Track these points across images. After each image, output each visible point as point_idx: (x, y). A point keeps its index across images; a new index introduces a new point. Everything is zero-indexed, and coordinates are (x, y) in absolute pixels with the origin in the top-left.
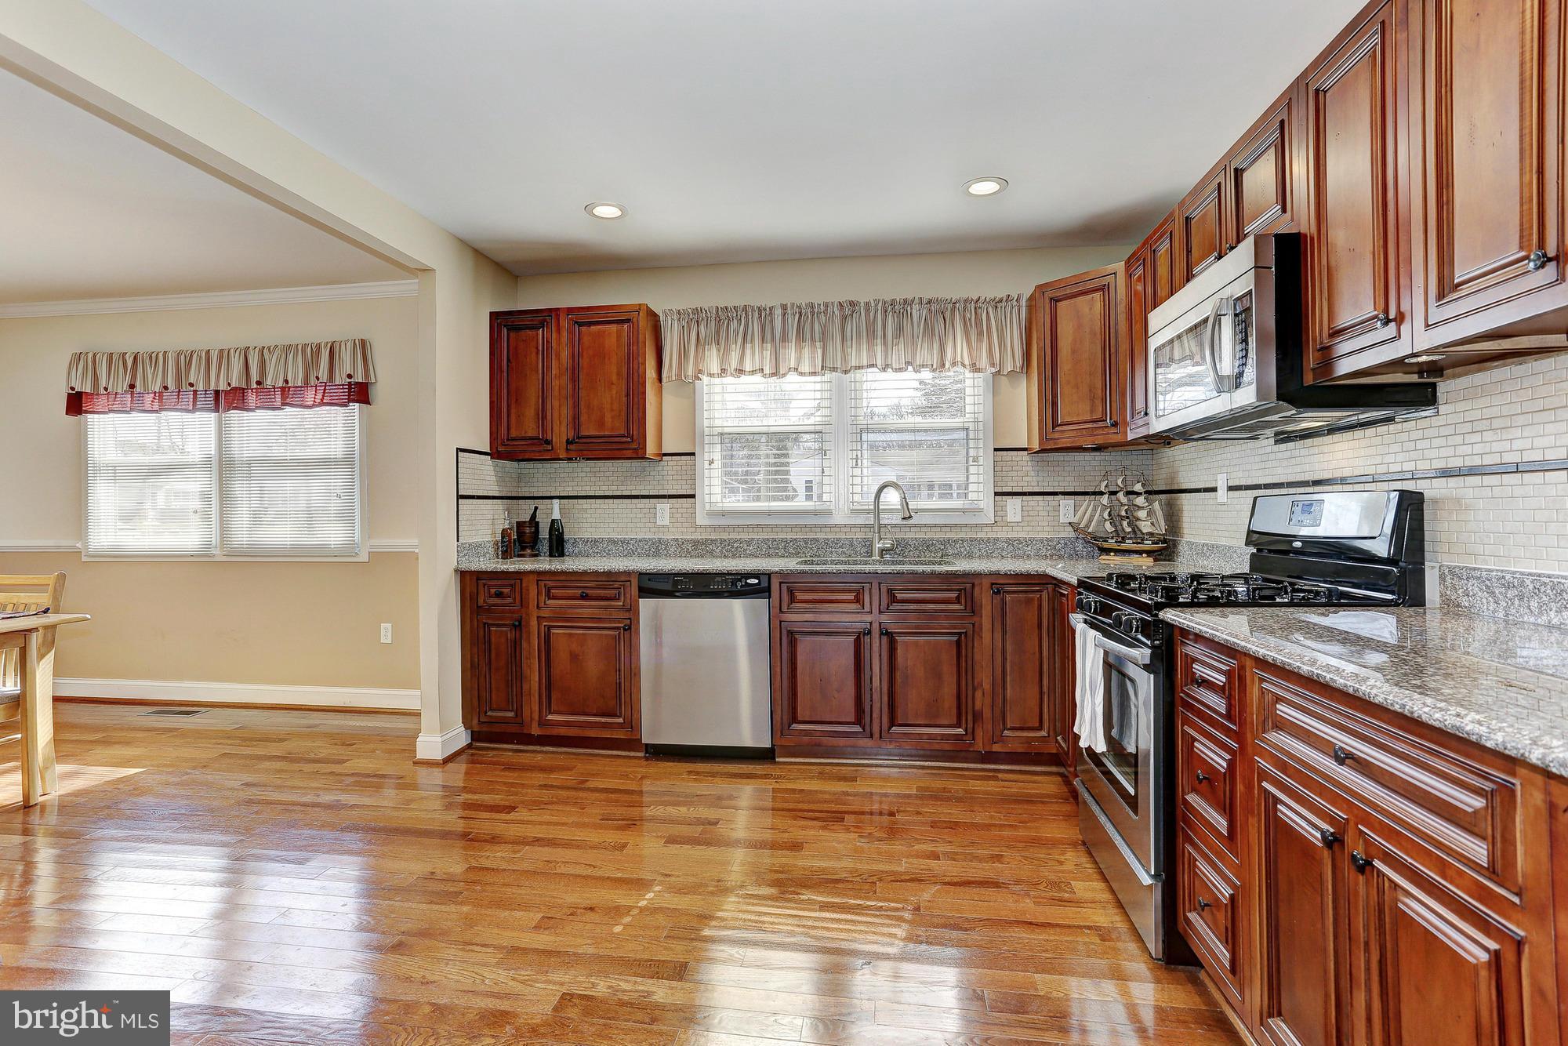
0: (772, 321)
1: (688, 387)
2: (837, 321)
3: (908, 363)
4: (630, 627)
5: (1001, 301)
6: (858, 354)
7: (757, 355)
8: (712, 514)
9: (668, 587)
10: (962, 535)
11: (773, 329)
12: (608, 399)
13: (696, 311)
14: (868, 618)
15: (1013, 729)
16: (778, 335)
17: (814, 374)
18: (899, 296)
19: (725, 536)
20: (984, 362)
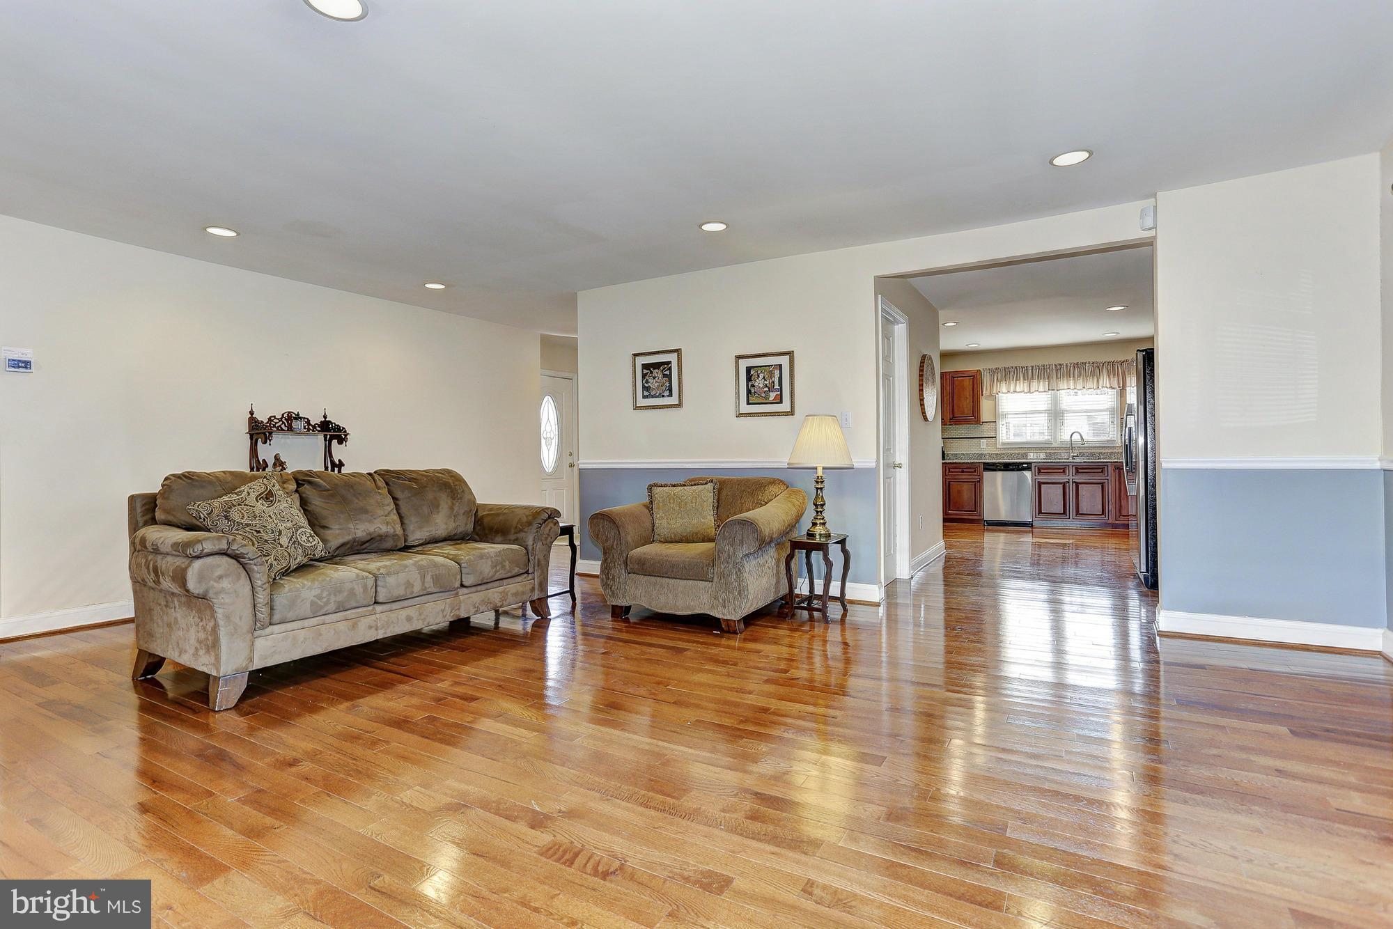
0: (1027, 372)
1: (993, 397)
2: (1054, 371)
3: (1084, 387)
4: (980, 481)
5: (1124, 362)
6: (1063, 384)
7: (1021, 385)
8: (1004, 444)
9: (994, 468)
10: (1106, 451)
11: (1028, 374)
12: (966, 404)
13: (996, 369)
14: (1068, 478)
15: (1124, 516)
16: (1030, 377)
17: (1045, 391)
18: (1080, 361)
19: (1008, 452)
20: (1116, 386)
